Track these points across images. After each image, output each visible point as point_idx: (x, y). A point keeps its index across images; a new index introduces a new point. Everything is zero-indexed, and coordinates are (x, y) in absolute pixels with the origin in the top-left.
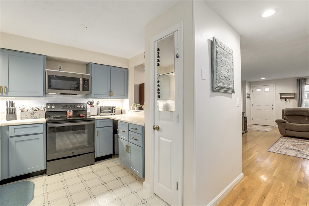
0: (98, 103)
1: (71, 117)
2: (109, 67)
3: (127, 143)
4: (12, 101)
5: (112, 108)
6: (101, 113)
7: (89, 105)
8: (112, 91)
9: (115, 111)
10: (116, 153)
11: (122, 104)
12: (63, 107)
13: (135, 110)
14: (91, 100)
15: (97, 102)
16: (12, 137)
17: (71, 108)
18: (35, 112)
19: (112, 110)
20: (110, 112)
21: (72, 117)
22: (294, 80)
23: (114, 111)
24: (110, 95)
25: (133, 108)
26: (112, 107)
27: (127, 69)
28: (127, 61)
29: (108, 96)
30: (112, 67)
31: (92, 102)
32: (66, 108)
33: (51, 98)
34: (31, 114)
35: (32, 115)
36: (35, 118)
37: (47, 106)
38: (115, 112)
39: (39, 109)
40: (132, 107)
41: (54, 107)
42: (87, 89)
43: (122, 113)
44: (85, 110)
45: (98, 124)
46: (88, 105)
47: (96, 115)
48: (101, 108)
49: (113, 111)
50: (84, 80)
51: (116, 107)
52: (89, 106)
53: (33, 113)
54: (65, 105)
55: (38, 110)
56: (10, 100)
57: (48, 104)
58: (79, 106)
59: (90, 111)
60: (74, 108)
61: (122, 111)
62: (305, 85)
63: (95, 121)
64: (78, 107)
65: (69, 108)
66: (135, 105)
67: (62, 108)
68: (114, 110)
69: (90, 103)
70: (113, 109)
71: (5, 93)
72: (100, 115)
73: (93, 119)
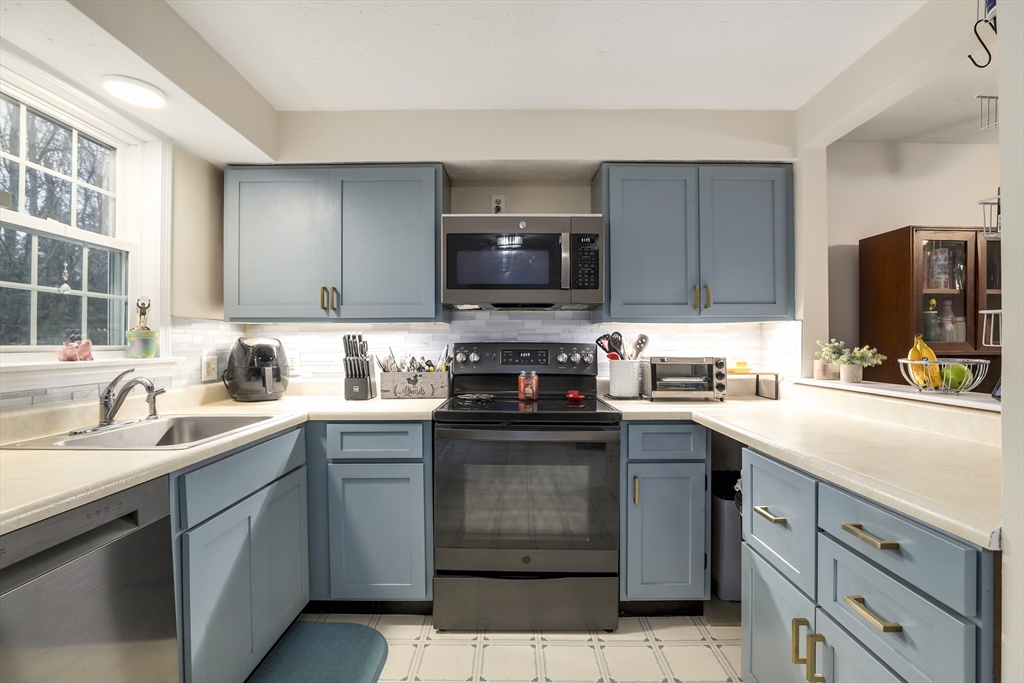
0: (642, 342)
1: (529, 401)
2: (692, 170)
3: (807, 610)
4: (360, 337)
5: (710, 367)
6: (654, 388)
7: (604, 349)
8: (710, 285)
9: (722, 382)
10: (725, 593)
11: (761, 349)
12: (508, 357)
13: (842, 384)
14: (609, 328)
15: (636, 338)
16: (336, 461)
17: (536, 363)
18: (419, 374)
19: (707, 377)
20: (698, 387)
21: (536, 400)
23: (716, 381)
24: (697, 306)
25: (825, 369)
26: (706, 362)
27: (788, 167)
28: (784, 123)
29: (689, 307)
30: (701, 167)
31: (616, 336)
32: (517, 364)
33: (471, 322)
34: (409, 379)
35: (411, 386)
36: (420, 396)
37: (456, 355)
38: (721, 387)
39: (429, 364)
40: (817, 364)
41: (476, 359)
42: (589, 282)
43: (758, 393)
44: (586, 372)
45: (635, 445)
46: (599, 349)
47: (634, 398)
48: (654, 366)
49: (710, 381)
50: (575, 239)
51: (730, 365)
52: (602, 356)
53: (412, 379)
54: (514, 351)
55: (427, 368)
56: (354, 333)
57: (458, 347)
58: (565, 356)
59: (608, 378)
60: (547, 363)
61: (762, 385)
63: (623, 431)
64: (561, 359)
65: (527, 361)
66: (838, 352)
67: (503, 363)
68: (721, 376)
69: (606, 343)
70: (715, 370)
71: (334, 309)
72: (652, 400)
73: (614, 420)
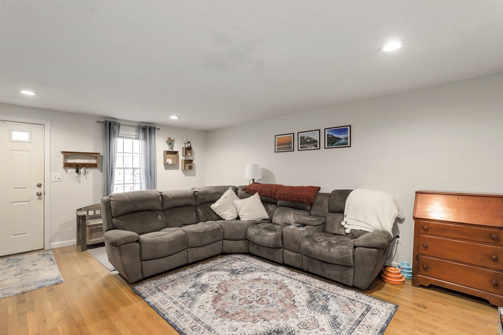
22: (98, 122)
62: (118, 137)
